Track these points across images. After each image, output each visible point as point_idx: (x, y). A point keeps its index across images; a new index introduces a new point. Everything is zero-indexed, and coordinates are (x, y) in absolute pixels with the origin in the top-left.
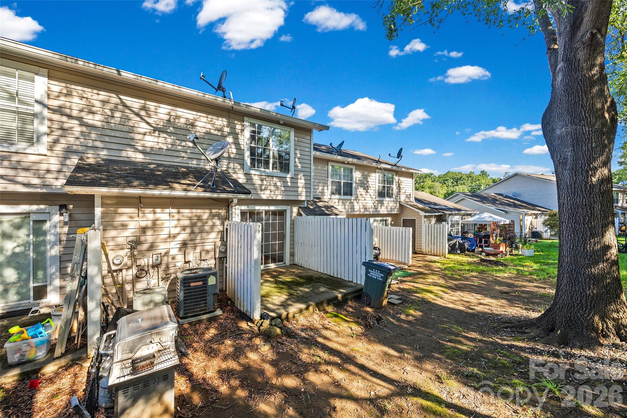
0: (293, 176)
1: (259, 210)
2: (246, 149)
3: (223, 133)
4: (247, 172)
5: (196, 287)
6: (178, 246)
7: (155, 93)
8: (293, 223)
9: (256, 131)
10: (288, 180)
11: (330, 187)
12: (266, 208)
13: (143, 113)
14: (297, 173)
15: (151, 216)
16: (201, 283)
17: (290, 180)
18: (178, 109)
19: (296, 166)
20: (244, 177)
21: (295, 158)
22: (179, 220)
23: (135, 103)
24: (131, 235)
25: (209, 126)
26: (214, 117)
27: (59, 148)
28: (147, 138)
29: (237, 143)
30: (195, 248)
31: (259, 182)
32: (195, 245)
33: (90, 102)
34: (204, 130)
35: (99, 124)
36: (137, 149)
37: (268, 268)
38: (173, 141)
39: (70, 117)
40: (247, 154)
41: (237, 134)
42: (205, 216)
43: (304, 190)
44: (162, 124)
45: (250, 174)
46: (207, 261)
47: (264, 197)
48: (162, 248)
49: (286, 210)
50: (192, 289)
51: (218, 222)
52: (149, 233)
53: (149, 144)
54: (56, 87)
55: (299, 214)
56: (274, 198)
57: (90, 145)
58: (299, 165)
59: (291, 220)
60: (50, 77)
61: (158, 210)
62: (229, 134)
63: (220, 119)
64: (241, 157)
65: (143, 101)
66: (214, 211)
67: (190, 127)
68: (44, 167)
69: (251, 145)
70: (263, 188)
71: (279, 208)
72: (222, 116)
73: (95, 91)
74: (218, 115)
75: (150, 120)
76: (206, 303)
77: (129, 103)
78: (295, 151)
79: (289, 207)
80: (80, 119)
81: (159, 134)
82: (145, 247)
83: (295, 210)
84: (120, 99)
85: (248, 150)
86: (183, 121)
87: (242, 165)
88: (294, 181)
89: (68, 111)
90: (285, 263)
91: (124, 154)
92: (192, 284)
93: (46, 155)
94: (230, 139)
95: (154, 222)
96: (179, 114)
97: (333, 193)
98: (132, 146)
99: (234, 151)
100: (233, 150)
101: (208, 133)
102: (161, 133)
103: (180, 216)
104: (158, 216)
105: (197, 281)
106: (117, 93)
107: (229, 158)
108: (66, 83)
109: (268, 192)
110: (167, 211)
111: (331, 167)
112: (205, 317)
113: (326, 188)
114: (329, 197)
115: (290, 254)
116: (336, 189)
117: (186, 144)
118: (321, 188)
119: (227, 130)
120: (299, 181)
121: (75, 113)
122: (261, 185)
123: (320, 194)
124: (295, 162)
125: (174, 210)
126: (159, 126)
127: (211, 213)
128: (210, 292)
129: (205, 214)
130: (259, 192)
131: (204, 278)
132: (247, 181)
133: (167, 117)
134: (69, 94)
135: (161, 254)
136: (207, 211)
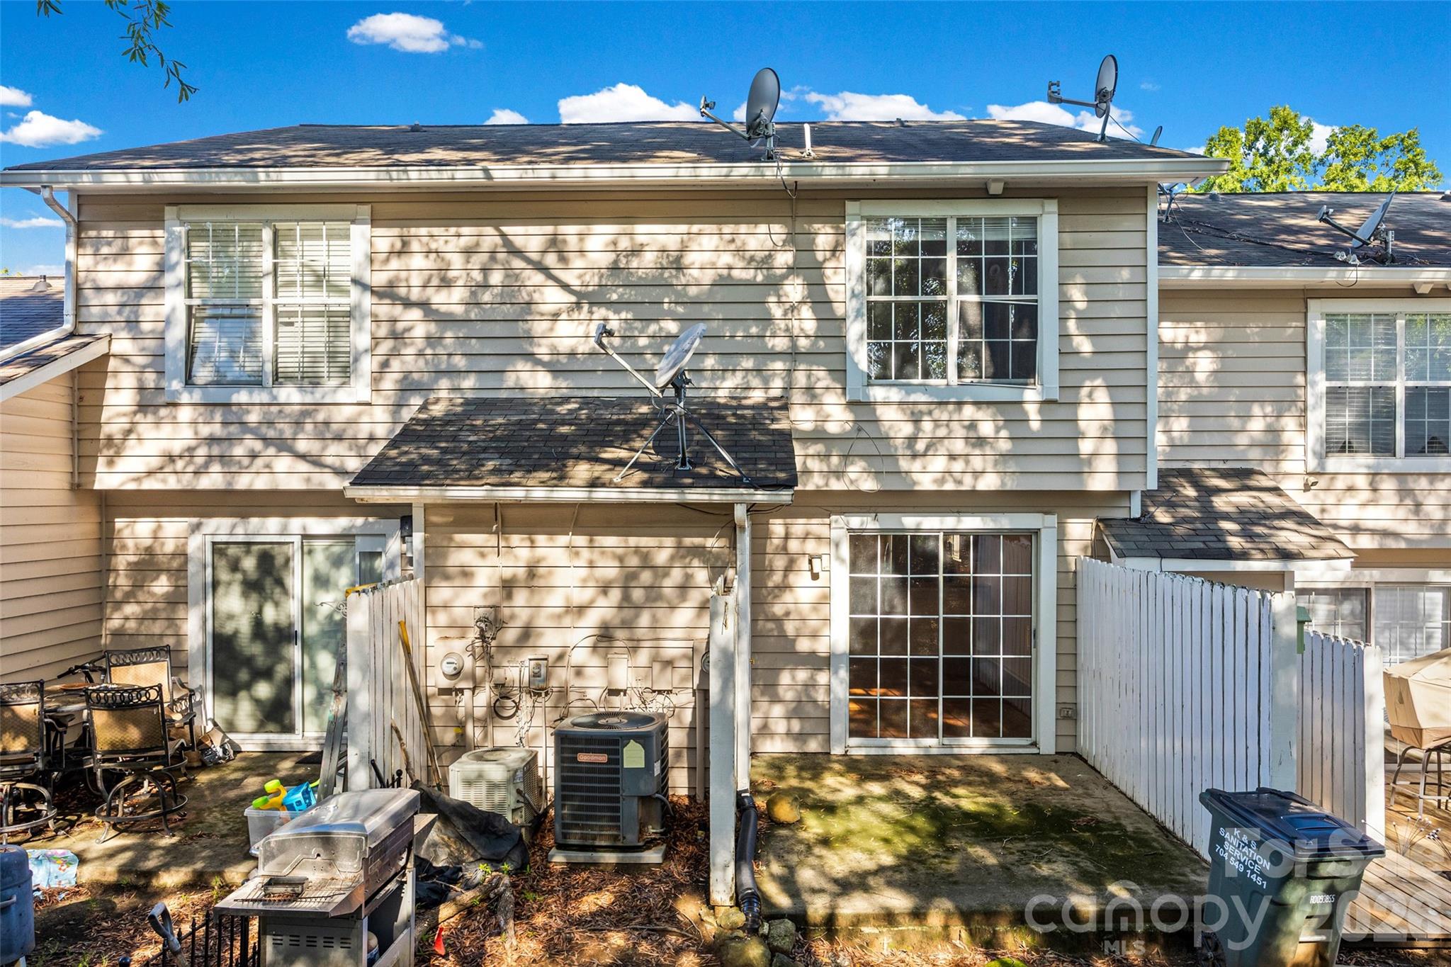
0: (1055, 395)
1: (917, 530)
2: (851, 315)
3: (772, 272)
4: (855, 398)
5: (592, 768)
6: (589, 642)
7: (580, 197)
8: (1069, 585)
9: (890, 242)
10: (1032, 411)
11: (1317, 415)
12: (950, 522)
13: (551, 260)
14: (1071, 379)
15: (524, 555)
16: (603, 758)
17: (1040, 412)
18: (640, 228)
19: (1066, 353)
20: (850, 416)
21: (1063, 319)
22: (591, 566)
23: (530, 237)
24: (482, 604)
25: (726, 259)
26: (743, 228)
27: (389, 382)
28: (563, 328)
29: (819, 300)
30: (634, 649)
31: (907, 429)
32: (634, 644)
33: (443, 259)
34: (708, 277)
35: (459, 310)
36: (539, 362)
37: (956, 751)
38: (623, 325)
39: (408, 304)
40: (856, 329)
41: (819, 267)
42: (662, 557)
43: (1110, 447)
44: (596, 281)
45: (868, 404)
46: (671, 696)
47: (926, 483)
48: (550, 641)
49: (1037, 532)
50: (580, 770)
51: (701, 576)
52: (520, 597)
53: (564, 345)
54: (385, 238)
55: (1099, 551)
56: (968, 484)
57: (443, 367)
58: (1085, 345)
59: (1062, 572)
60: (375, 222)
61: (541, 539)
62: (792, 270)
63: (763, 228)
64: (833, 346)
65: (549, 229)
66: (688, 541)
67: (670, 277)
68: (364, 431)
69: (873, 298)
70: (920, 446)
71: (1006, 522)
72: (769, 218)
73: (453, 230)
74: (753, 219)
75: (569, 277)
76: (617, 819)
77: (519, 242)
78: (1062, 293)
79: (1052, 520)
80: (424, 305)
81: (591, 312)
82: (510, 636)
83: (1081, 530)
84: (503, 235)
85: (858, 314)
86: (649, 259)
87: (840, 373)
88: (1062, 413)
89: (402, 291)
90: (1034, 744)
91: (510, 380)
92: (583, 757)
93: (370, 404)
94: (795, 290)
95: (532, 570)
96: (640, 239)
97: (1336, 445)
98: (529, 356)
99: (810, 326)
100: (807, 322)
101: (725, 282)
102: (595, 309)
103: (595, 556)
104: (539, 552)
105: (594, 751)
106: (496, 220)
107: (793, 354)
108: (402, 227)
109: (938, 463)
110: (563, 540)
111: (1321, 324)
112: (611, 858)
113: (1289, 423)
114: (1313, 464)
115: (1058, 711)
116: (1360, 428)
117: (661, 329)
118: (1257, 425)
119: (784, 259)
120: (1084, 412)
121: (415, 294)
122: (912, 440)
123: (1255, 454)
124: (1065, 336)
125: (581, 540)
126: (590, 289)
127: (679, 547)
128: (627, 788)
129: (662, 549)
130: (904, 464)
131: (613, 745)
132: (859, 430)
133: (609, 258)
134: (403, 251)
135: (546, 659)
136: (669, 541)
